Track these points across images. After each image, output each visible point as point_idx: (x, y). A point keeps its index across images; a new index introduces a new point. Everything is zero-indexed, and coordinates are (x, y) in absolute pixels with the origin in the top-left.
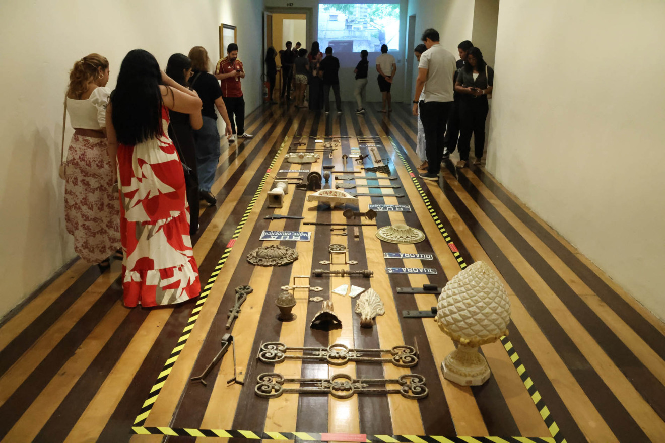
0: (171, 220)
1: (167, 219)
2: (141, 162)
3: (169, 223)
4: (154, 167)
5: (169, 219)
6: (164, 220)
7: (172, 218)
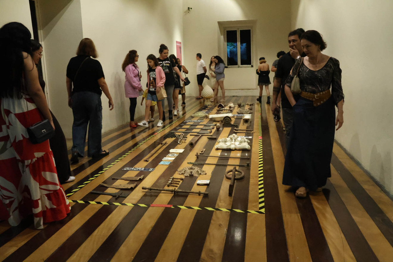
0: (36, 161)
1: (32, 160)
2: (8, 112)
3: (34, 163)
4: (18, 116)
5: (34, 160)
6: (30, 161)
7: (36, 159)
